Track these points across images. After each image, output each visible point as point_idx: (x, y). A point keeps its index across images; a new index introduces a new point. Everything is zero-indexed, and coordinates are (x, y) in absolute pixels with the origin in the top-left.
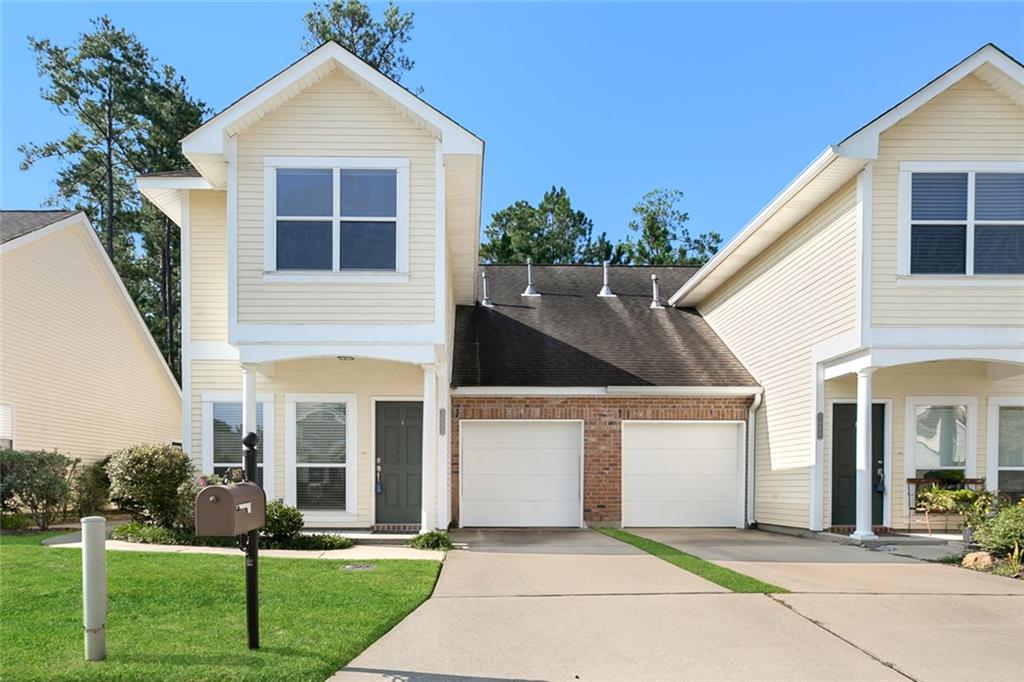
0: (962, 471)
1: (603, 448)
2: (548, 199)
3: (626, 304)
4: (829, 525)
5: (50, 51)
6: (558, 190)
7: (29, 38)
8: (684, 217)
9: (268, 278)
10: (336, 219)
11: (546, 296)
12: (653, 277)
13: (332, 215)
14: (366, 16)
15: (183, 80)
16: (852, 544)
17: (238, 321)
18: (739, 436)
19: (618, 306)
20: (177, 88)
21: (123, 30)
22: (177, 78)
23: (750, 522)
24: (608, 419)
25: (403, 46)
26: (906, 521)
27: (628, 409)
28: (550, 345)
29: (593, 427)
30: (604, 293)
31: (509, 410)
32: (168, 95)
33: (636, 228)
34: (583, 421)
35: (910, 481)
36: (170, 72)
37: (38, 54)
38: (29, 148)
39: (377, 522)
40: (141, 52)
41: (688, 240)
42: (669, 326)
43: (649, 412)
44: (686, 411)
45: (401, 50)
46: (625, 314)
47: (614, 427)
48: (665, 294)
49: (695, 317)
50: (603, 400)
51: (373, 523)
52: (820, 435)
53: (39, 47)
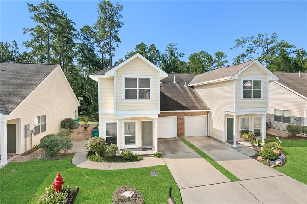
0: (248, 130)
1: (181, 122)
2: (151, 46)
3: (179, 85)
4: (226, 141)
5: (33, 7)
6: (153, 44)
7: (27, 3)
8: (177, 49)
9: (123, 101)
10: (138, 88)
11: (163, 83)
12: (185, 80)
13: (137, 88)
14: (112, 5)
15: (66, 14)
16: (233, 148)
17: (117, 110)
18: (206, 118)
19: (178, 86)
20: (65, 17)
21: (52, 3)
22: (64, 14)
23: (208, 135)
24: (182, 116)
25: (120, 12)
26: (239, 139)
27: (185, 114)
28: (168, 98)
29: (179, 118)
30: (174, 82)
31: (163, 115)
32: (63, 19)
33: (167, 51)
34: (177, 117)
35: (240, 132)
36: (63, 12)
37: (29, 7)
38: (26, 29)
39: (142, 146)
40: (56, 8)
41: (178, 54)
42: (189, 92)
43: (190, 114)
44: (196, 114)
45: (120, 13)
46: (180, 89)
47: (183, 118)
48: (187, 84)
49: (194, 89)
50: (181, 112)
51: (141, 147)
52: (225, 124)
53: (30, 6)
